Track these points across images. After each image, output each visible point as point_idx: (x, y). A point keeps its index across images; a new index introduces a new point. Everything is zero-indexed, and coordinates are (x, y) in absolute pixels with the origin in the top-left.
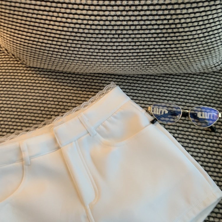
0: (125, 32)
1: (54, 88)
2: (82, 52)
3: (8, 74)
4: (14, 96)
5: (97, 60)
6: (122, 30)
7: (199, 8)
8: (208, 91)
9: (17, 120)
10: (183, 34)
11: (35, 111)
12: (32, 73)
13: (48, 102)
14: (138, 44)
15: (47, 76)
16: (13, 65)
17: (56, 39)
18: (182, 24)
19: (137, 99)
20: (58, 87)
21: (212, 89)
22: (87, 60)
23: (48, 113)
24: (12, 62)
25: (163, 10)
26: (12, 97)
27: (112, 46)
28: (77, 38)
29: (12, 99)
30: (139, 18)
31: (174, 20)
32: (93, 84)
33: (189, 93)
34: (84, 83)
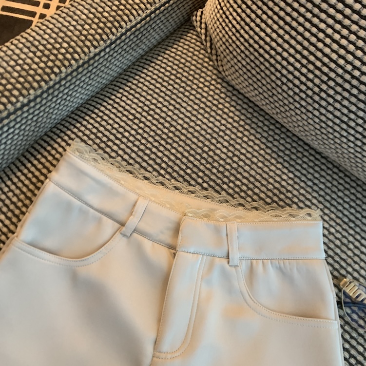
1: (238, 131)
2: (336, 108)
3: (187, 69)
4: (177, 106)
5: (345, 134)
9: (163, 142)
11: (194, 146)
12: (220, 90)
13: (219, 145)
16: (200, 61)
17: (311, 67)
19: (354, 228)
20: (246, 133)
22: (331, 124)
23: (210, 160)
24: (201, 56)
26: (174, 106)
28: (347, 86)
29: (171, 108)
32: (299, 161)
34: (287, 152)
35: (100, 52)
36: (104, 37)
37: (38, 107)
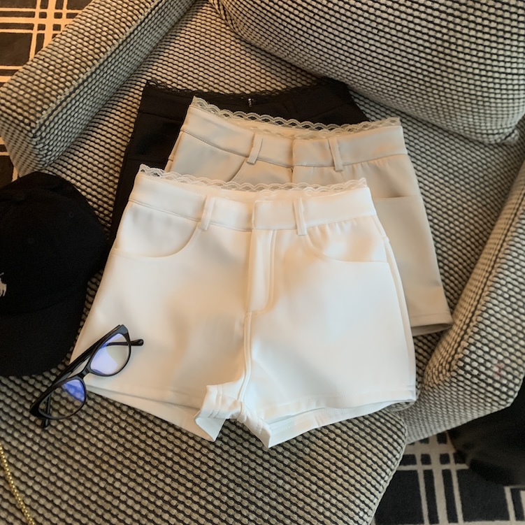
0: (387, 30)
1: (262, 78)
2: (325, 36)
3: (208, 36)
5: (337, 55)
6: (385, 26)
7: (484, 33)
8: (465, 164)
10: (455, 60)
12: (240, 48)
14: (397, 52)
15: (258, 59)
16: (218, 28)
18: (457, 45)
20: (268, 78)
21: (471, 165)
22: (325, 50)
24: (218, 24)
25: (442, 19)
27: (364, 42)
28: (327, 16)
30: (410, 18)
31: (450, 36)
33: (438, 156)
35: (134, 30)
36: (135, 17)
37: (94, 82)
